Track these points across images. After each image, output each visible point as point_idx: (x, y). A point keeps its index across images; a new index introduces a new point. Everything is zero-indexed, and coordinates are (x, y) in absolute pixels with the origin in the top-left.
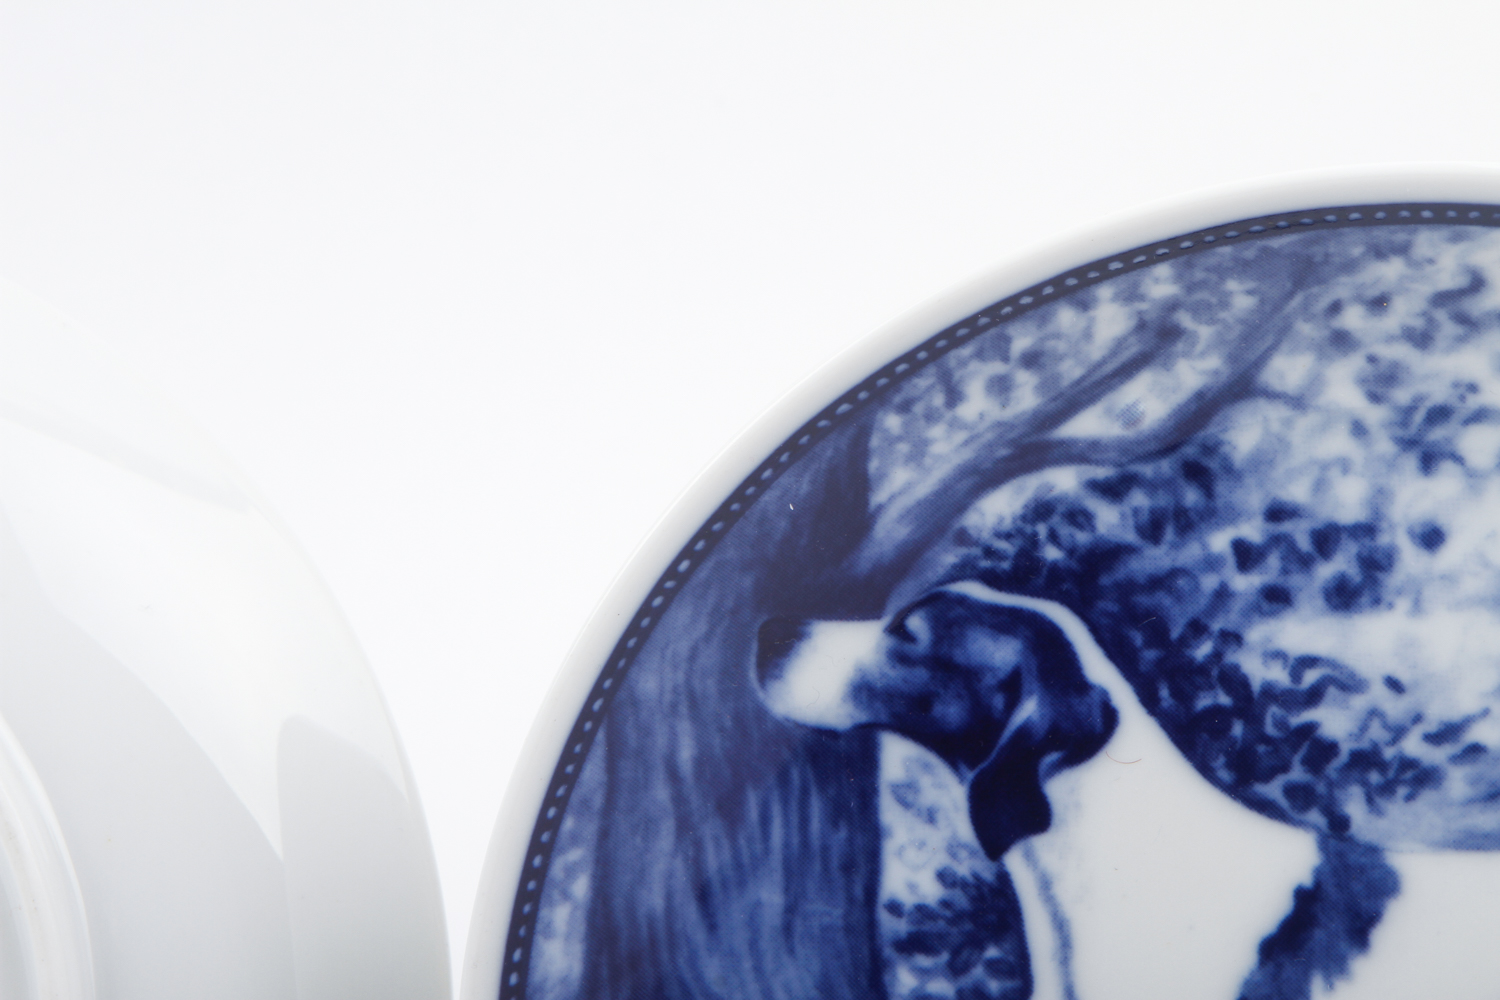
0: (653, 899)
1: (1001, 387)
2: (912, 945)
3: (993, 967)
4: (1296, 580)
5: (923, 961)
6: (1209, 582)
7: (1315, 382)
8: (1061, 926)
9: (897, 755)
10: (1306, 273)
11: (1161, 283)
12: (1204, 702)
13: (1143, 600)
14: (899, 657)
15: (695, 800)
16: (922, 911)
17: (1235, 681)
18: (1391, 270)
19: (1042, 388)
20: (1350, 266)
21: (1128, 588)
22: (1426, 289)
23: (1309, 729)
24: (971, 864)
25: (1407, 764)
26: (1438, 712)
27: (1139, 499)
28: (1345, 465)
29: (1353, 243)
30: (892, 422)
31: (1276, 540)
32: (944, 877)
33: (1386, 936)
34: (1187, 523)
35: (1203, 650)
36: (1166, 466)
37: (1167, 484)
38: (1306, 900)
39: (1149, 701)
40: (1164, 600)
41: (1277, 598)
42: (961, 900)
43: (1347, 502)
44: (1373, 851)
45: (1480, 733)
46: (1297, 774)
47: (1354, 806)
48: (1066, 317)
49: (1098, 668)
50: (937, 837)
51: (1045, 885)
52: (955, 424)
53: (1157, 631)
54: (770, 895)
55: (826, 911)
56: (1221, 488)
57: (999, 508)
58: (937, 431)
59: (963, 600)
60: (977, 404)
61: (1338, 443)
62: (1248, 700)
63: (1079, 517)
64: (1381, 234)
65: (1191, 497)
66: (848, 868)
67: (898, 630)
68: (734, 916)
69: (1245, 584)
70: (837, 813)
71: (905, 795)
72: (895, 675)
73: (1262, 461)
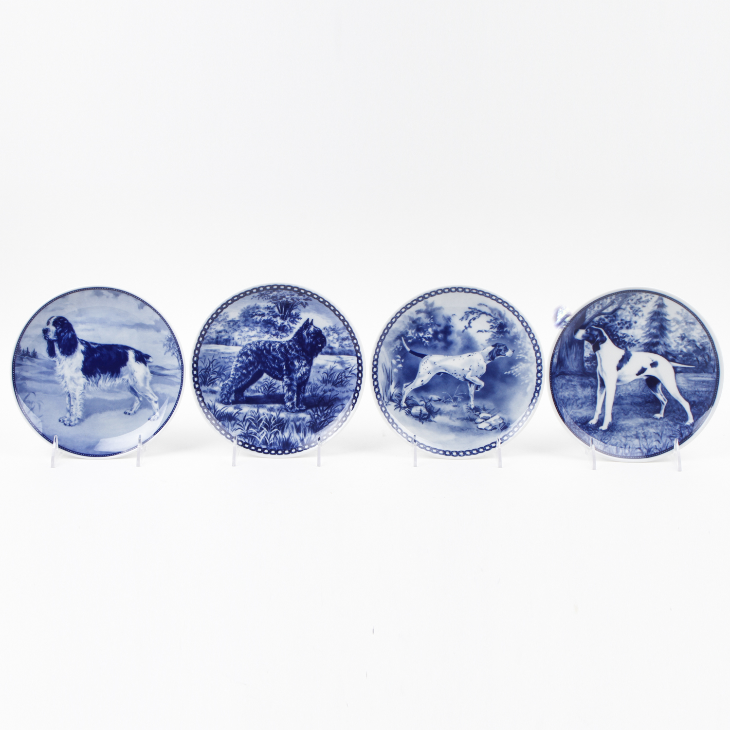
0: (563, 356)
1: (598, 307)
2: (587, 361)
3: (594, 363)
4: (623, 326)
5: (588, 362)
6: (615, 326)
7: (626, 308)
8: (601, 359)
9: (586, 343)
10: (626, 297)
11: (614, 297)
12: (615, 338)
13: (609, 328)
14: (586, 333)
15: (567, 346)
16: (588, 358)
17: (617, 336)
18: (634, 297)
19: (602, 307)
20: (630, 296)
21: (608, 327)
22: (637, 299)
23: (624, 340)
24: (593, 353)
25: (633, 344)
26: (636, 339)
27: (609, 318)
28: (628, 316)
29: (631, 294)
30: (589, 310)
31: (622, 323)
32: (590, 354)
33: (630, 360)
34: (614, 321)
35: (615, 333)
36: (612, 315)
37: (612, 317)
38: (623, 356)
39: (610, 338)
40: (611, 328)
41: (621, 328)
42: (591, 356)
43: (628, 319)
44: (630, 352)
45: (640, 341)
46: (623, 345)
47: (628, 348)
48: (605, 300)
49: (605, 334)
50: (589, 350)
51: (599, 355)
52: (594, 310)
53: (610, 331)
54: (573, 356)
55: (579, 358)
56: (617, 317)
57: (597, 319)
58: (592, 311)
59: (593, 328)
60: (596, 309)
61: (628, 313)
62: (619, 338)
63: (604, 320)
64: (633, 293)
65: (614, 318)
66: (581, 353)
67: (587, 330)
68: (570, 358)
69: (619, 327)
70: (580, 348)
71: (587, 346)
72: (586, 335)
73: (620, 315)
